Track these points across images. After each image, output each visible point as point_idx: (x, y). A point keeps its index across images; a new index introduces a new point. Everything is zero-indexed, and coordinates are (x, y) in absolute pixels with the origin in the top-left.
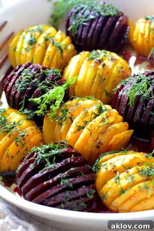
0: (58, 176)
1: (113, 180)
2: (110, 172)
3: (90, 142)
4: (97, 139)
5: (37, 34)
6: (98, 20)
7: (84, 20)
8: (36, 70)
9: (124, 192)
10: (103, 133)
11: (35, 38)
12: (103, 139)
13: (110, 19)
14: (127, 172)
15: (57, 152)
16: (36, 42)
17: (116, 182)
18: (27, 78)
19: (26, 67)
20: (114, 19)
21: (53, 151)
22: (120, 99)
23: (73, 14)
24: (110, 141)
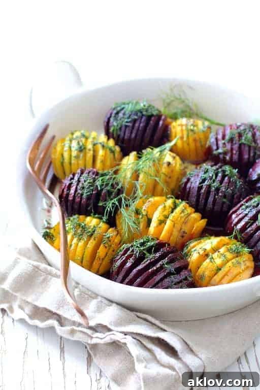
0: (161, 263)
1: (208, 260)
2: (202, 255)
3: (176, 233)
4: (181, 229)
5: (83, 140)
6: (141, 119)
7: (126, 120)
8: (93, 173)
9: (220, 269)
10: (185, 223)
11: (83, 145)
12: (186, 228)
13: (153, 118)
14: (219, 252)
15: (152, 243)
16: (85, 148)
17: (211, 261)
18: (89, 183)
19: (82, 173)
20: (157, 117)
21: (149, 243)
22: (189, 191)
23: (113, 115)
24: (192, 229)
